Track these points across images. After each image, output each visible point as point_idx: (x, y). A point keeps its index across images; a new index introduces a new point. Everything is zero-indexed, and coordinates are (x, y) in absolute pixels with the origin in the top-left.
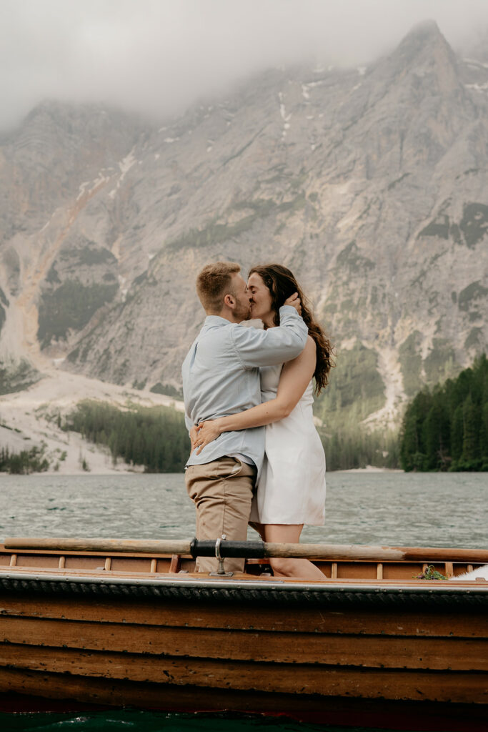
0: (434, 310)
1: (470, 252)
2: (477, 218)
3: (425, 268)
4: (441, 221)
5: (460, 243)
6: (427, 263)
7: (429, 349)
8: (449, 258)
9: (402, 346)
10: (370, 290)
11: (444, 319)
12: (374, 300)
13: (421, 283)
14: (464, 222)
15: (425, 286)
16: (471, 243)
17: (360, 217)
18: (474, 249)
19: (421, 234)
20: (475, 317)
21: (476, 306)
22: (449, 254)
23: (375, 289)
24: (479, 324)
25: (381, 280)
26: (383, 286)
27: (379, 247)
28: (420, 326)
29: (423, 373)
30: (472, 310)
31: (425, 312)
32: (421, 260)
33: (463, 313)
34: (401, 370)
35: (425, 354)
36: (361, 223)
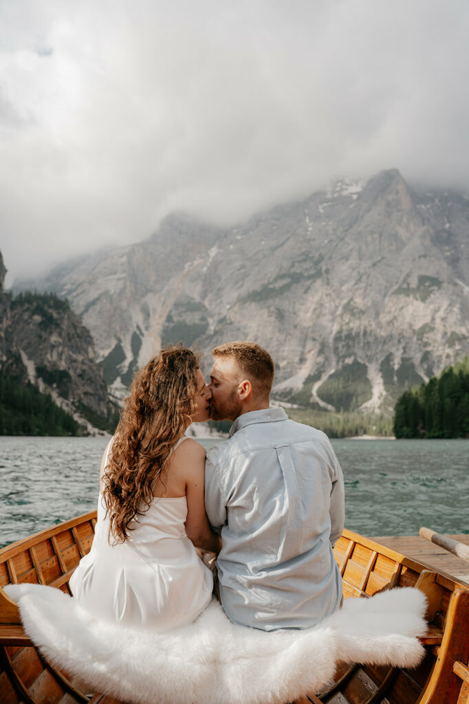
0: (402, 340)
1: (423, 305)
2: (427, 284)
3: (396, 314)
4: (405, 286)
5: (417, 299)
6: (397, 311)
7: (399, 364)
8: (410, 308)
9: (382, 362)
10: (362, 328)
11: (408, 345)
12: (365, 334)
13: (393, 324)
14: (419, 287)
15: (396, 325)
16: (424, 299)
17: (356, 284)
18: (425, 303)
19: (393, 293)
20: (426, 344)
21: (427, 338)
22: (410, 306)
23: (365, 327)
24: (429, 349)
25: (369, 321)
26: (371, 325)
27: (368, 302)
28: (393, 350)
29: (396, 378)
30: (425, 340)
32: (393, 310)
33: (420, 342)
34: (382, 377)
35: (396, 367)
36: (356, 287)
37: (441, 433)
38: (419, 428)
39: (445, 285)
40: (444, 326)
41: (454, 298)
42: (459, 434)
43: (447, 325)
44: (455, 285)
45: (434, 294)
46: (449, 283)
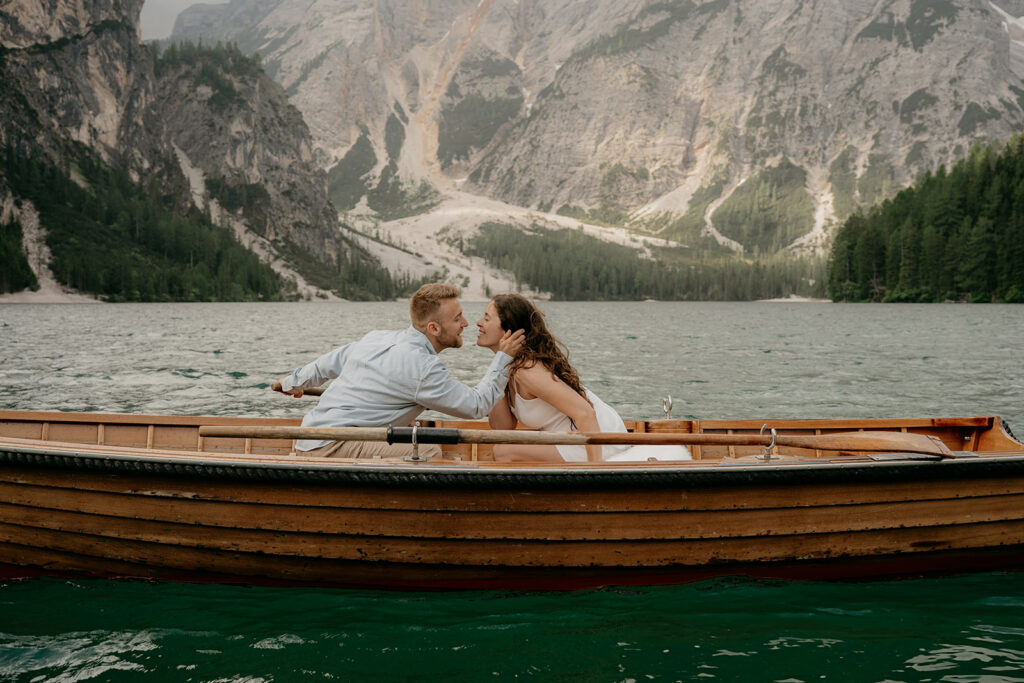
0: (872, 123)
1: (917, 55)
2: (927, 14)
3: (864, 74)
4: (885, 19)
5: (905, 45)
6: (866, 69)
7: (865, 166)
8: (891, 63)
9: (834, 163)
10: (799, 101)
11: (883, 132)
12: (803, 113)
13: (858, 92)
14: (911, 20)
15: (862, 95)
16: (918, 45)
17: (790, 18)
18: (921, 51)
19: (859, 35)
20: (919, 129)
21: (921, 117)
22: (891, 58)
23: (805, 99)
24: (924, 137)
25: (812, 89)
26: (814, 96)
27: (811, 52)
28: (854, 142)
29: (857, 193)
30: (916, 121)
31: (861, 125)
32: (859, 66)
33: (906, 126)
34: (832, 190)
35: (860, 172)
36: (791, 24)
37: (915, 291)
38: (874, 281)
39: (963, 14)
40: (956, 93)
41: (981, 38)
42: (949, 293)
43: (961, 92)
44: (985, 12)
45: (940, 33)
46: (972, 10)
